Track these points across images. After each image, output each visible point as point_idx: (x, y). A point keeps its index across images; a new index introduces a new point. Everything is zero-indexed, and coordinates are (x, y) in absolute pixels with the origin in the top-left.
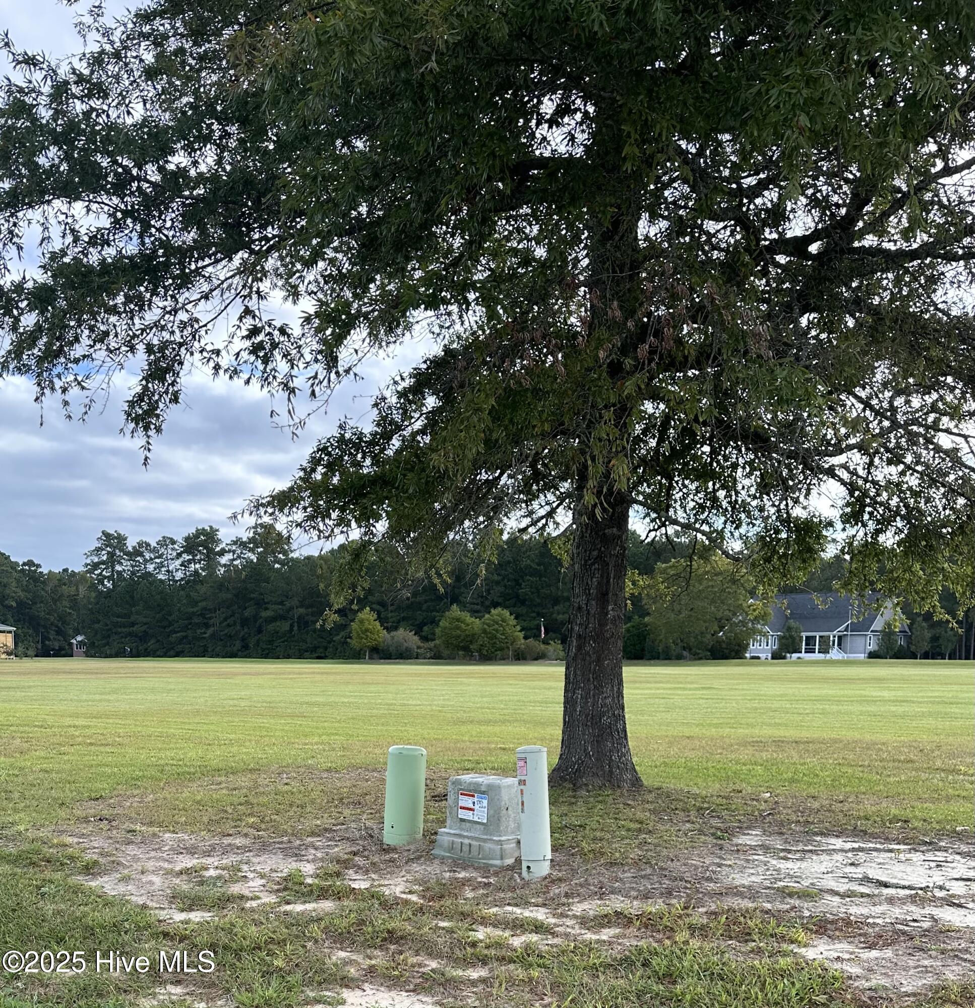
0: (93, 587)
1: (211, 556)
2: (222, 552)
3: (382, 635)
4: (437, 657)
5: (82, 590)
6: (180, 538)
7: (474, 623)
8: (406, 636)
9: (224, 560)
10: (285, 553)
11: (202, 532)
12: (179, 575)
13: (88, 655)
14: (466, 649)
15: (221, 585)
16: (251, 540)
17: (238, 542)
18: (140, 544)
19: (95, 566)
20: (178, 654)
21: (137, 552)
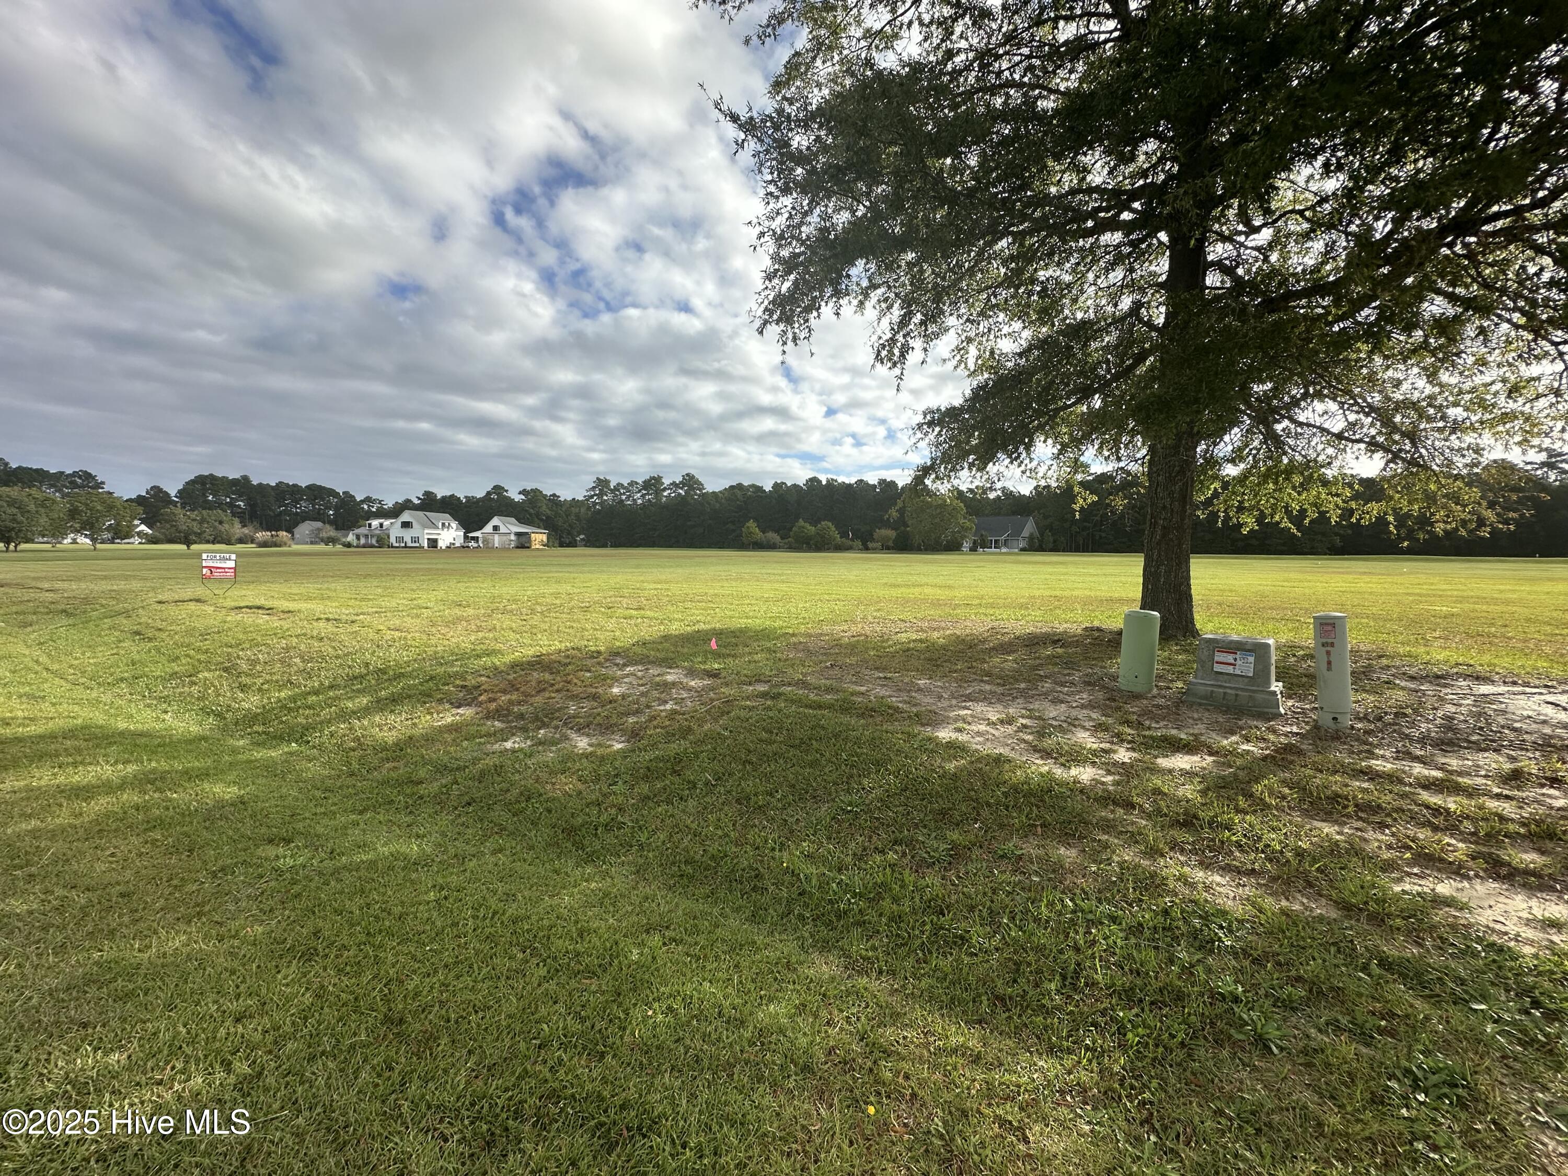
0: (589, 508)
1: (658, 492)
2: (665, 489)
3: (758, 535)
4: (792, 548)
5: (583, 510)
6: (640, 481)
7: (811, 529)
8: (773, 536)
9: (665, 494)
10: (700, 490)
11: (654, 478)
12: (640, 502)
13: (586, 546)
14: (808, 544)
15: (665, 507)
16: (681, 482)
17: (674, 484)
18: (618, 484)
19: (592, 497)
20: (639, 546)
21: (616, 488)
